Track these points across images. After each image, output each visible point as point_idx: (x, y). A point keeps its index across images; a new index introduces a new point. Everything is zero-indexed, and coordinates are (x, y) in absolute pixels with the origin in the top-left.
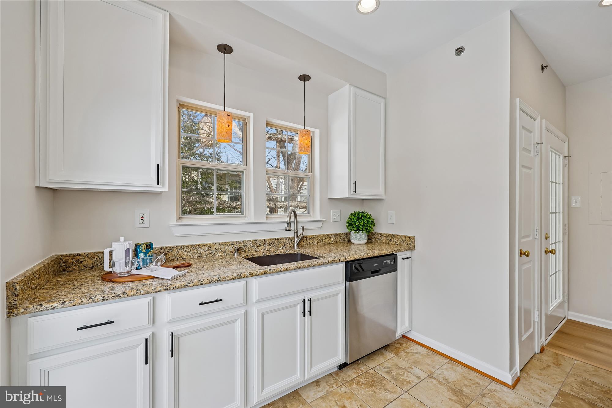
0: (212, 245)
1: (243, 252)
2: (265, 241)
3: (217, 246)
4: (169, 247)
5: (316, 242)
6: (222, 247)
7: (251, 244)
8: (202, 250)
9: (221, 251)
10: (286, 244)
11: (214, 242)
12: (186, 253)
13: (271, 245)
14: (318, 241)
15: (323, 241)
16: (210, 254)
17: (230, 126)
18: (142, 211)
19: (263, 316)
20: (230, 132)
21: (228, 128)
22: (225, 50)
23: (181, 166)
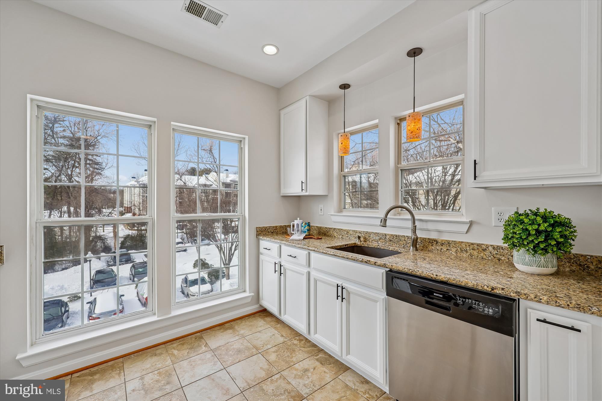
1: (368, 241)
2: (385, 235)
3: (351, 232)
4: (329, 228)
5: (454, 250)
6: (354, 234)
7: (374, 236)
8: (343, 233)
9: (354, 237)
10: (408, 243)
11: (350, 229)
12: (336, 233)
13: (391, 241)
14: (457, 250)
15: (466, 251)
16: (347, 237)
17: (343, 143)
18: (321, 206)
19: (316, 281)
20: (343, 148)
21: (342, 145)
22: (345, 87)
23: (342, 176)
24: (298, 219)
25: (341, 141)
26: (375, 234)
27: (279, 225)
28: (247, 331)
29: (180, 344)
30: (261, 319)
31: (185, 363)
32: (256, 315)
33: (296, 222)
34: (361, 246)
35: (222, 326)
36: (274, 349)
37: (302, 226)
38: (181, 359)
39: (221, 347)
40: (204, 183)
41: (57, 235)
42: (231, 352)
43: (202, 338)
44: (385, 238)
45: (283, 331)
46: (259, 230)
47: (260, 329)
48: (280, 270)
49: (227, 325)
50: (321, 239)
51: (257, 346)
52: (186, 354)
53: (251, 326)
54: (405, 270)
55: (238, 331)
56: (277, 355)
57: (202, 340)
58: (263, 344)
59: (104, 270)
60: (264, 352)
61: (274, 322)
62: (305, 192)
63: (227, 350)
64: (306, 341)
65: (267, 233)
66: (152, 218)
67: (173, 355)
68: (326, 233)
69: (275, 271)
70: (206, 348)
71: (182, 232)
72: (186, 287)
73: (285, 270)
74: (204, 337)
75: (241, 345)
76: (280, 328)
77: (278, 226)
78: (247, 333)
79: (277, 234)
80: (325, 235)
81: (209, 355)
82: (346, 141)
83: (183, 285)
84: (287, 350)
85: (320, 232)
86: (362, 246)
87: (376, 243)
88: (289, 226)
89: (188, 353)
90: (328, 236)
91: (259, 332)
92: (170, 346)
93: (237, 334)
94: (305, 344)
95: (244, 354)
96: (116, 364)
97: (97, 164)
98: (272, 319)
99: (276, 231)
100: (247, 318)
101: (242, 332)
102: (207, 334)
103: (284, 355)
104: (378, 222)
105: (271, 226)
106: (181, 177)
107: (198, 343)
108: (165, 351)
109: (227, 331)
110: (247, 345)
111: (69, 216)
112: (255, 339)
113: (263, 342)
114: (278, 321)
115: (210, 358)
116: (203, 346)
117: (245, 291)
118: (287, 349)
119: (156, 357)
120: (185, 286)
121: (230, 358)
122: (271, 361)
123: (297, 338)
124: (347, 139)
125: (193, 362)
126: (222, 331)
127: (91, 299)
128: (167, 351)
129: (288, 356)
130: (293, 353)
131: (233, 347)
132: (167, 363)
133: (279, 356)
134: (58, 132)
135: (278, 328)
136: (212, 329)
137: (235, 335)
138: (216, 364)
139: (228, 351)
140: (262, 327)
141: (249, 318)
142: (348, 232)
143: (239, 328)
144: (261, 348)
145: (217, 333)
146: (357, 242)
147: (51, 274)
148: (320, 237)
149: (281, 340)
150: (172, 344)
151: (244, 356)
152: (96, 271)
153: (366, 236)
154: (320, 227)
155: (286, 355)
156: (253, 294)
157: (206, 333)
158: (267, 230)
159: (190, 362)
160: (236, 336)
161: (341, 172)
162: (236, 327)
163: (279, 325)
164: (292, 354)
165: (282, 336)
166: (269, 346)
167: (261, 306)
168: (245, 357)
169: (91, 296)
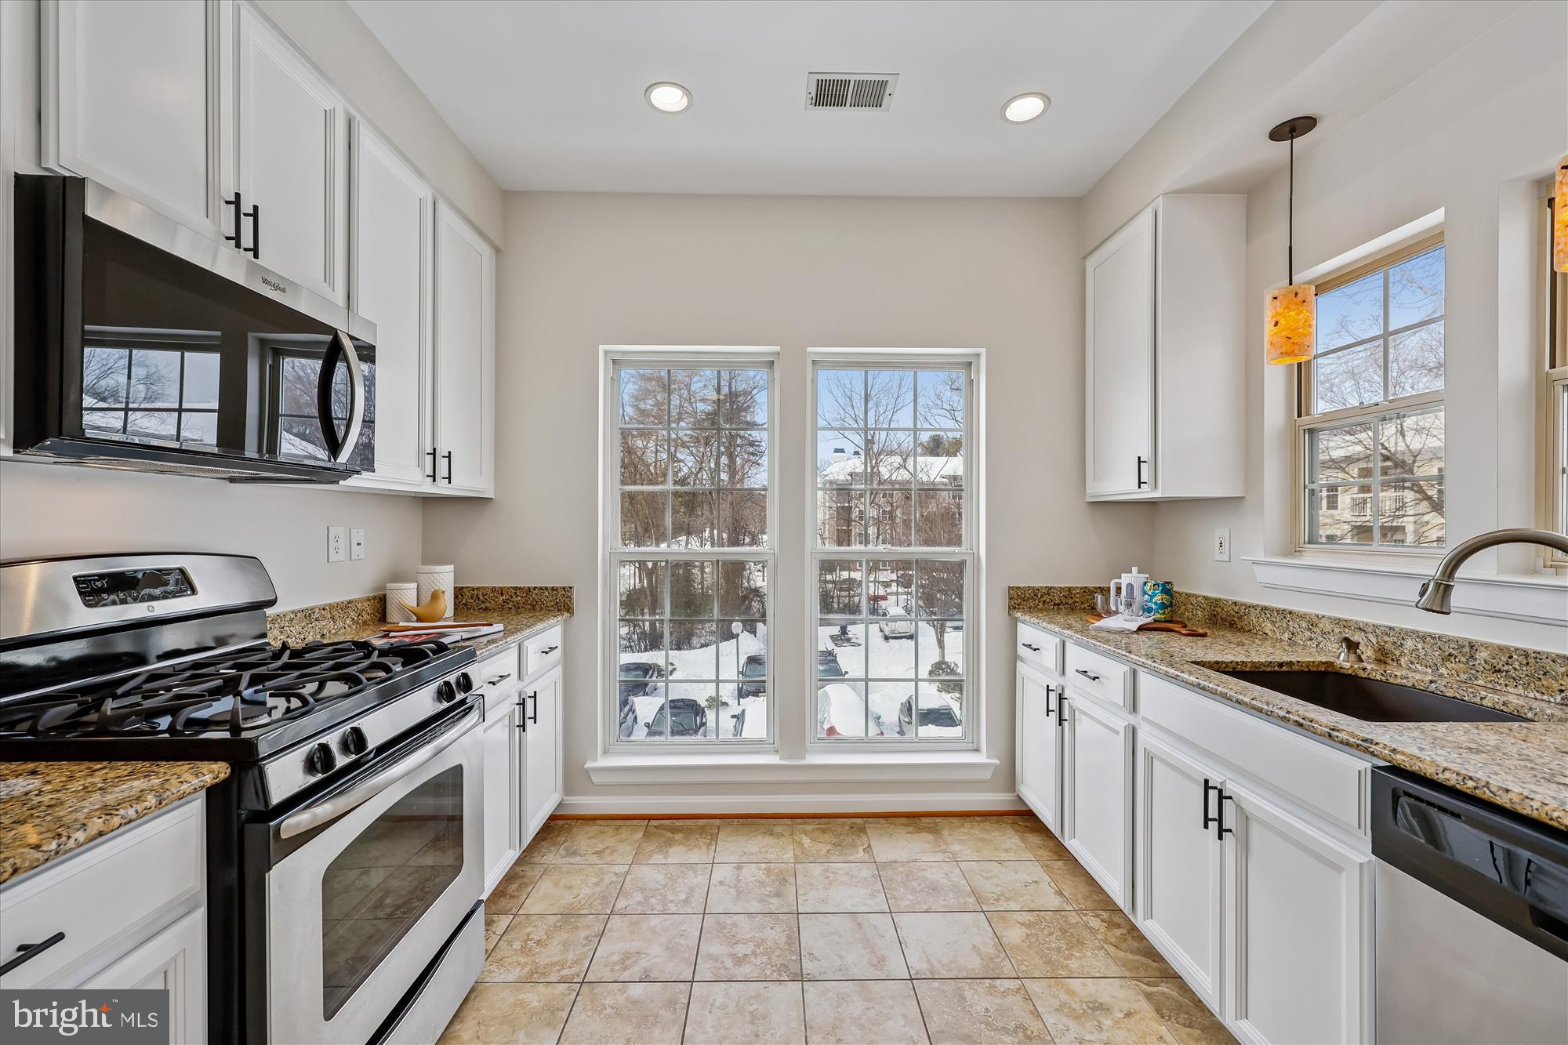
0: (1315, 620)
1: (1391, 662)
2: (1472, 647)
3: (1326, 626)
4: (1244, 605)
7: (1419, 646)
8: (1296, 625)
11: (1321, 613)
12: (1268, 623)
13: (1498, 671)
16: (1311, 639)
17: (1282, 322)
18: (1221, 532)
19: (1150, 759)
20: (1282, 337)
21: (1276, 329)
22: (1292, 129)
23: (1302, 432)
24: (1134, 569)
25: (1273, 317)
26: (1424, 638)
27: (1080, 586)
28: (969, 851)
29: (818, 829)
30: (1013, 833)
31: (816, 870)
32: (1004, 818)
33: (1125, 579)
34: (1356, 676)
35: (913, 819)
36: (1025, 917)
37: (1145, 593)
38: (812, 858)
39: (896, 864)
40: (952, 474)
41: (696, 581)
42: (914, 883)
43: (862, 830)
44: (1472, 657)
45: (1068, 882)
46: (1016, 596)
47: (1003, 856)
48: (1060, 708)
49: (925, 820)
50: (1204, 635)
51: (982, 894)
52: (824, 852)
53: (983, 840)
54: (1447, 775)
55: (946, 843)
56: (1027, 934)
57: (862, 835)
58: (999, 893)
59: (760, 657)
60: (995, 914)
61: (1050, 851)
62: (1149, 490)
63: (907, 876)
64: (1129, 932)
65: (1041, 605)
66: (773, 551)
67: (800, 844)
68: (1236, 619)
69: (1048, 711)
70: (866, 855)
71: (908, 593)
72: (909, 723)
73: (1073, 711)
74: (868, 831)
75: (943, 875)
76: (1060, 872)
77: (1077, 587)
78: (966, 855)
79: (1072, 609)
80: (1231, 626)
81: (866, 872)
82: (1292, 313)
83: (902, 717)
84: (1060, 933)
85: (1215, 616)
86: (1362, 678)
87: (1430, 671)
88: (1105, 591)
89: (828, 851)
90: (1241, 630)
91: (999, 862)
92: (801, 826)
93: (942, 848)
94: (1125, 940)
95: (944, 900)
96: (708, 827)
97: (752, 444)
98: (1045, 841)
99: (1070, 601)
100: (978, 819)
101: (956, 847)
102: (876, 825)
103: (1046, 942)
104: (1412, 592)
105: (1051, 587)
106: (905, 460)
107: (853, 840)
108: (789, 832)
109: (921, 834)
110: (957, 882)
111: (713, 545)
112: (981, 875)
113: (1000, 888)
114: (1061, 852)
115: (866, 878)
116: (861, 849)
117: (977, 750)
118: (1064, 932)
119: (771, 838)
120: (907, 720)
121: (910, 897)
122: (1006, 943)
123: (1105, 915)
124: (1297, 304)
125: (832, 873)
126: (910, 830)
127: (737, 711)
128: (792, 834)
129: (1059, 950)
130: (1076, 949)
131: (924, 873)
132: (785, 856)
133: (1032, 941)
134: (698, 390)
135: (1056, 871)
136: (890, 820)
137: (937, 850)
138: (876, 896)
139: (910, 878)
140: (1011, 854)
141: (983, 821)
142: (1312, 622)
143: (952, 837)
144: (991, 901)
145: (898, 831)
146: (1341, 658)
147: (686, 652)
148: (1201, 631)
149: (1055, 902)
150: (805, 823)
151: (943, 903)
152: (748, 657)
153: (1386, 642)
154: (1217, 600)
155: (1053, 945)
156: (998, 762)
157: (875, 823)
158: (1042, 597)
159: (826, 870)
160: (938, 852)
161: (1299, 415)
162: (945, 833)
163: (1060, 863)
164: (1071, 947)
165: (1060, 893)
166: (1013, 906)
167: (1020, 799)
168: (945, 906)
169: (739, 704)
